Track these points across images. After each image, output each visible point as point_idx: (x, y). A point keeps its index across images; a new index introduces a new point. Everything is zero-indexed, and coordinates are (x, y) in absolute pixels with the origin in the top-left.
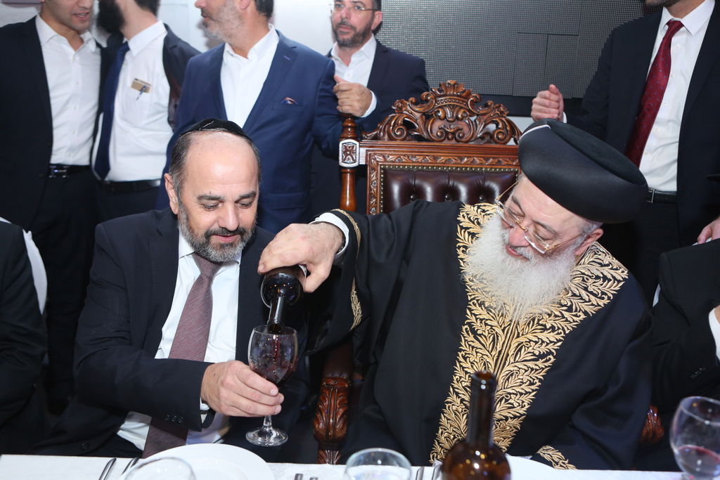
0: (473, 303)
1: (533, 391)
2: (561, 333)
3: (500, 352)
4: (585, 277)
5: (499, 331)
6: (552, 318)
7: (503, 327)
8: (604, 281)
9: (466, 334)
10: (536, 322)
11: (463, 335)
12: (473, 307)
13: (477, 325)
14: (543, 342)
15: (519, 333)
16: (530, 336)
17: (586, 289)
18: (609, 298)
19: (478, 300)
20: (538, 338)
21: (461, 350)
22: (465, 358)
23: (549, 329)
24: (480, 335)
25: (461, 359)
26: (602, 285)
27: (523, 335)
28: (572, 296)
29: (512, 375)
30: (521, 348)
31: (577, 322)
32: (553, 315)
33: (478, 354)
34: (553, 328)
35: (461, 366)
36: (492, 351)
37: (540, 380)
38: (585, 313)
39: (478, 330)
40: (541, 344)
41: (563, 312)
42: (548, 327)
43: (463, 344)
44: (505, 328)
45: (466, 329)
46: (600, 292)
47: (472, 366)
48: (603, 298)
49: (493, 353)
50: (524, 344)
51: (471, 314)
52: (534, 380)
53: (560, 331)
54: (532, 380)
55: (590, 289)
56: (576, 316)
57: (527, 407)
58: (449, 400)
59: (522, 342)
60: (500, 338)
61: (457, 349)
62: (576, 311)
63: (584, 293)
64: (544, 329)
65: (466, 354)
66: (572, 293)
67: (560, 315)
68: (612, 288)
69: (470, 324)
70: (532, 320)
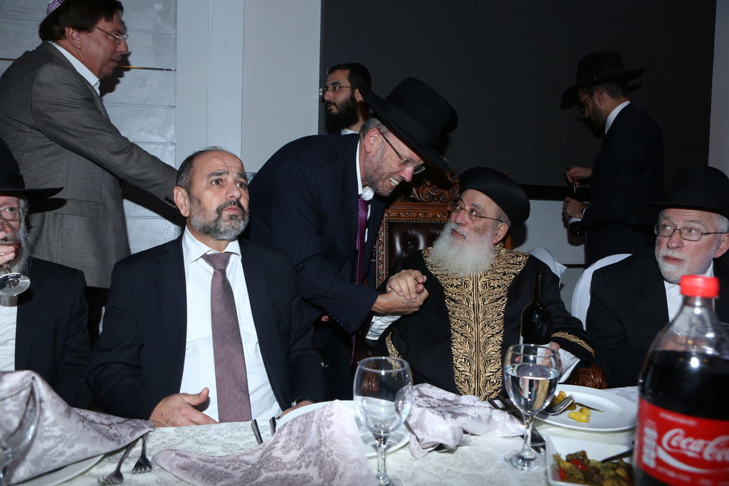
1: (501, 318)
2: (505, 287)
3: (474, 305)
5: (468, 296)
6: (496, 281)
7: (469, 293)
8: (517, 257)
11: (447, 304)
12: (447, 289)
14: (496, 294)
17: (509, 264)
18: (524, 264)
21: (449, 311)
24: (458, 301)
25: (452, 315)
29: (486, 312)
31: (511, 280)
33: (461, 309)
34: (498, 286)
35: (453, 318)
36: (468, 305)
37: (503, 312)
38: (514, 274)
43: (449, 308)
46: (517, 262)
48: (521, 265)
50: (486, 298)
51: (447, 292)
52: (499, 312)
53: (503, 287)
55: (511, 262)
57: (502, 326)
58: (453, 337)
61: (447, 311)
62: (508, 274)
64: (494, 288)
65: (453, 312)
67: (500, 278)
68: (523, 259)
69: (449, 298)
70: (485, 285)
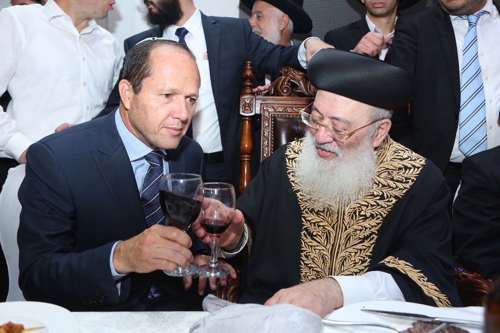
0: (306, 212)
1: (365, 267)
2: (379, 218)
3: (333, 245)
4: (390, 171)
5: (330, 228)
6: (369, 208)
7: (332, 224)
8: (406, 170)
9: (304, 238)
10: (358, 215)
11: (302, 239)
12: (306, 215)
13: (312, 229)
14: (366, 228)
15: (346, 227)
16: (355, 227)
17: (392, 179)
18: (413, 181)
19: (308, 209)
20: (362, 227)
21: (303, 251)
22: (307, 257)
23: (369, 217)
24: (315, 236)
25: (304, 258)
26: (404, 173)
27: (349, 227)
28: (382, 187)
29: (345, 259)
30: (350, 237)
31: (390, 206)
32: (370, 205)
33: (316, 250)
34: (372, 216)
35: (305, 264)
36: (326, 246)
37: (369, 257)
38: (396, 197)
39: (313, 232)
40: (365, 230)
41: (377, 201)
42: (368, 216)
43: (303, 246)
44: (334, 225)
45: (304, 234)
46: (404, 178)
47: (313, 262)
48: (408, 182)
49: (328, 247)
50: (352, 234)
51: (306, 220)
52: (364, 258)
53: (378, 217)
54: (362, 258)
55: (396, 178)
56: (389, 201)
59: (350, 233)
60: (332, 234)
62: (388, 197)
63: (391, 183)
64: (366, 218)
65: (307, 253)
66: (382, 184)
67: (376, 204)
68: (414, 173)
69: (306, 229)
70: (354, 214)
